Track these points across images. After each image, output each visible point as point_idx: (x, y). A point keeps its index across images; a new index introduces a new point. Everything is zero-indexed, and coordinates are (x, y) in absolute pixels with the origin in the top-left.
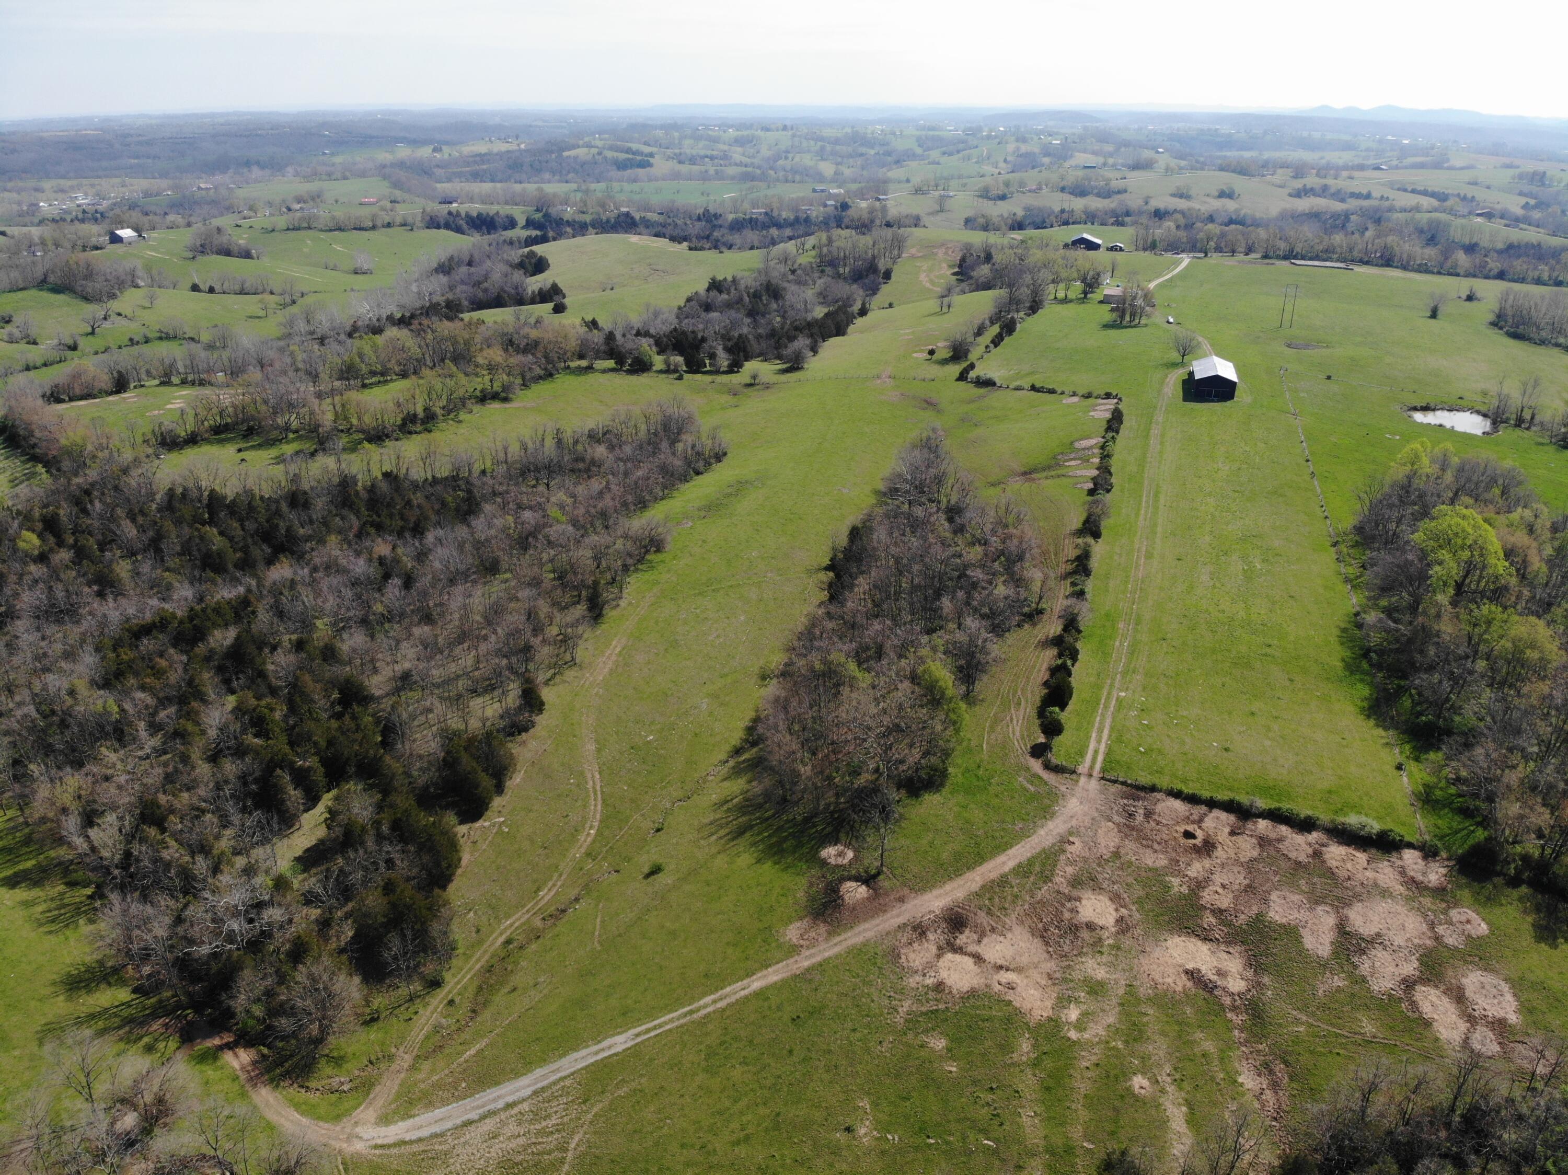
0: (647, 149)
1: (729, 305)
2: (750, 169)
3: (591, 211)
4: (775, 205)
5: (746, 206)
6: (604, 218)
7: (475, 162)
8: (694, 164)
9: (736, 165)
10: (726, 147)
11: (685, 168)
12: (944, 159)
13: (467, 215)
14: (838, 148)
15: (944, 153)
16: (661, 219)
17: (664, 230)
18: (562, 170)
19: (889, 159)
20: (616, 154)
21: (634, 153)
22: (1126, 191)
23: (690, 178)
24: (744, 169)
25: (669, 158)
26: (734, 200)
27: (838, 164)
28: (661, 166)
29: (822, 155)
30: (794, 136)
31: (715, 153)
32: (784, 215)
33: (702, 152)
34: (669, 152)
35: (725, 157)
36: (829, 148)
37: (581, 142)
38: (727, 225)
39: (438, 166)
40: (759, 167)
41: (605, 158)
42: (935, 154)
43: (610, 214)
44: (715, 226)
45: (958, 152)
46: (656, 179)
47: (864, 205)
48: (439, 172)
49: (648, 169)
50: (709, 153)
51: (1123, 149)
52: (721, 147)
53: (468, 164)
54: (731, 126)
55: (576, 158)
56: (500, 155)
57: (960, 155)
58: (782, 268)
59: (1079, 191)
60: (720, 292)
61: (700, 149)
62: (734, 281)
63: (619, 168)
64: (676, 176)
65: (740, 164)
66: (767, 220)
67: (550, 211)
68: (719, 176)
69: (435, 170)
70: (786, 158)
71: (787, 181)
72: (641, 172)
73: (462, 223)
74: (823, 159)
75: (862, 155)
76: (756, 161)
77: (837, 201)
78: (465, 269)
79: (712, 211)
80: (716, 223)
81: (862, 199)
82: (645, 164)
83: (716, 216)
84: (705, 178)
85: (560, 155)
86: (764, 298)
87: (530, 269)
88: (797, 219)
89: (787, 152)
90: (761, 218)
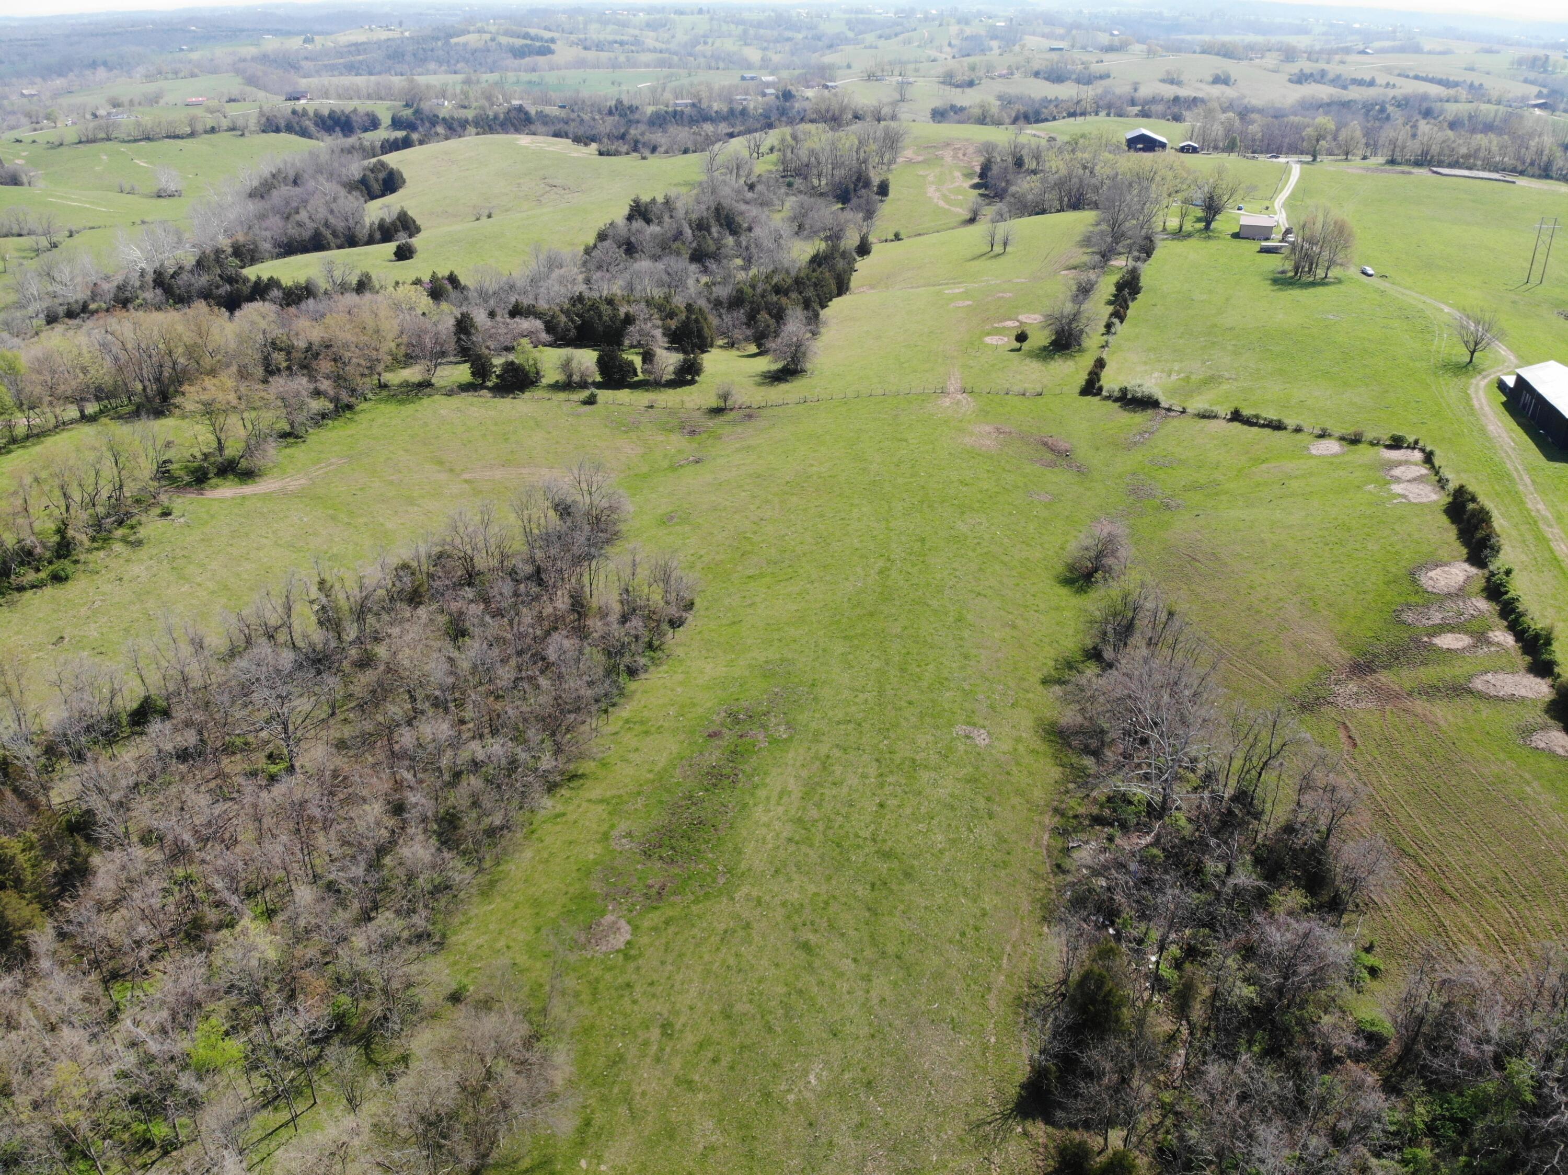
0: (547, 35)
2: (667, 55)
3: (474, 104)
4: (704, 95)
5: (668, 96)
6: (491, 114)
7: (350, 52)
8: (602, 50)
9: (649, 50)
10: (637, 32)
11: (591, 55)
12: (881, 43)
13: (316, 114)
14: (762, 31)
15: (880, 37)
16: (562, 113)
17: (566, 128)
18: (448, 61)
19: (820, 44)
20: (511, 40)
21: (532, 39)
22: (1108, 76)
23: (596, 65)
24: (660, 55)
25: (572, 44)
26: (653, 90)
27: (765, 49)
28: (564, 53)
29: (745, 40)
30: (712, 19)
31: (625, 38)
32: (716, 106)
33: (611, 38)
34: (573, 37)
35: (637, 42)
36: (752, 32)
37: (472, 28)
38: (645, 119)
39: (306, 58)
40: (676, 53)
41: (500, 44)
42: (870, 38)
43: (500, 108)
44: (630, 121)
45: (896, 35)
46: (559, 68)
47: (810, 93)
48: (307, 65)
49: (549, 56)
50: (618, 38)
51: (1074, 32)
52: (631, 31)
53: (340, 55)
54: (642, 10)
55: (465, 45)
56: (379, 44)
57: (901, 37)
58: (734, 182)
59: (1056, 77)
60: (648, 221)
61: (607, 34)
62: (667, 202)
63: (515, 56)
64: (581, 64)
65: (654, 50)
66: (694, 112)
67: (422, 105)
68: (632, 64)
69: (303, 63)
70: (705, 43)
71: (710, 68)
72: (541, 60)
73: (308, 124)
74: (746, 44)
75: (789, 39)
76: (673, 46)
77: (777, 90)
78: (285, 190)
79: (626, 103)
80: (631, 117)
81: (808, 87)
82: (545, 51)
83: (632, 109)
84: (614, 65)
85: (447, 43)
86: (715, 230)
87: (376, 187)
88: (732, 112)
89: (705, 36)
90: (688, 110)
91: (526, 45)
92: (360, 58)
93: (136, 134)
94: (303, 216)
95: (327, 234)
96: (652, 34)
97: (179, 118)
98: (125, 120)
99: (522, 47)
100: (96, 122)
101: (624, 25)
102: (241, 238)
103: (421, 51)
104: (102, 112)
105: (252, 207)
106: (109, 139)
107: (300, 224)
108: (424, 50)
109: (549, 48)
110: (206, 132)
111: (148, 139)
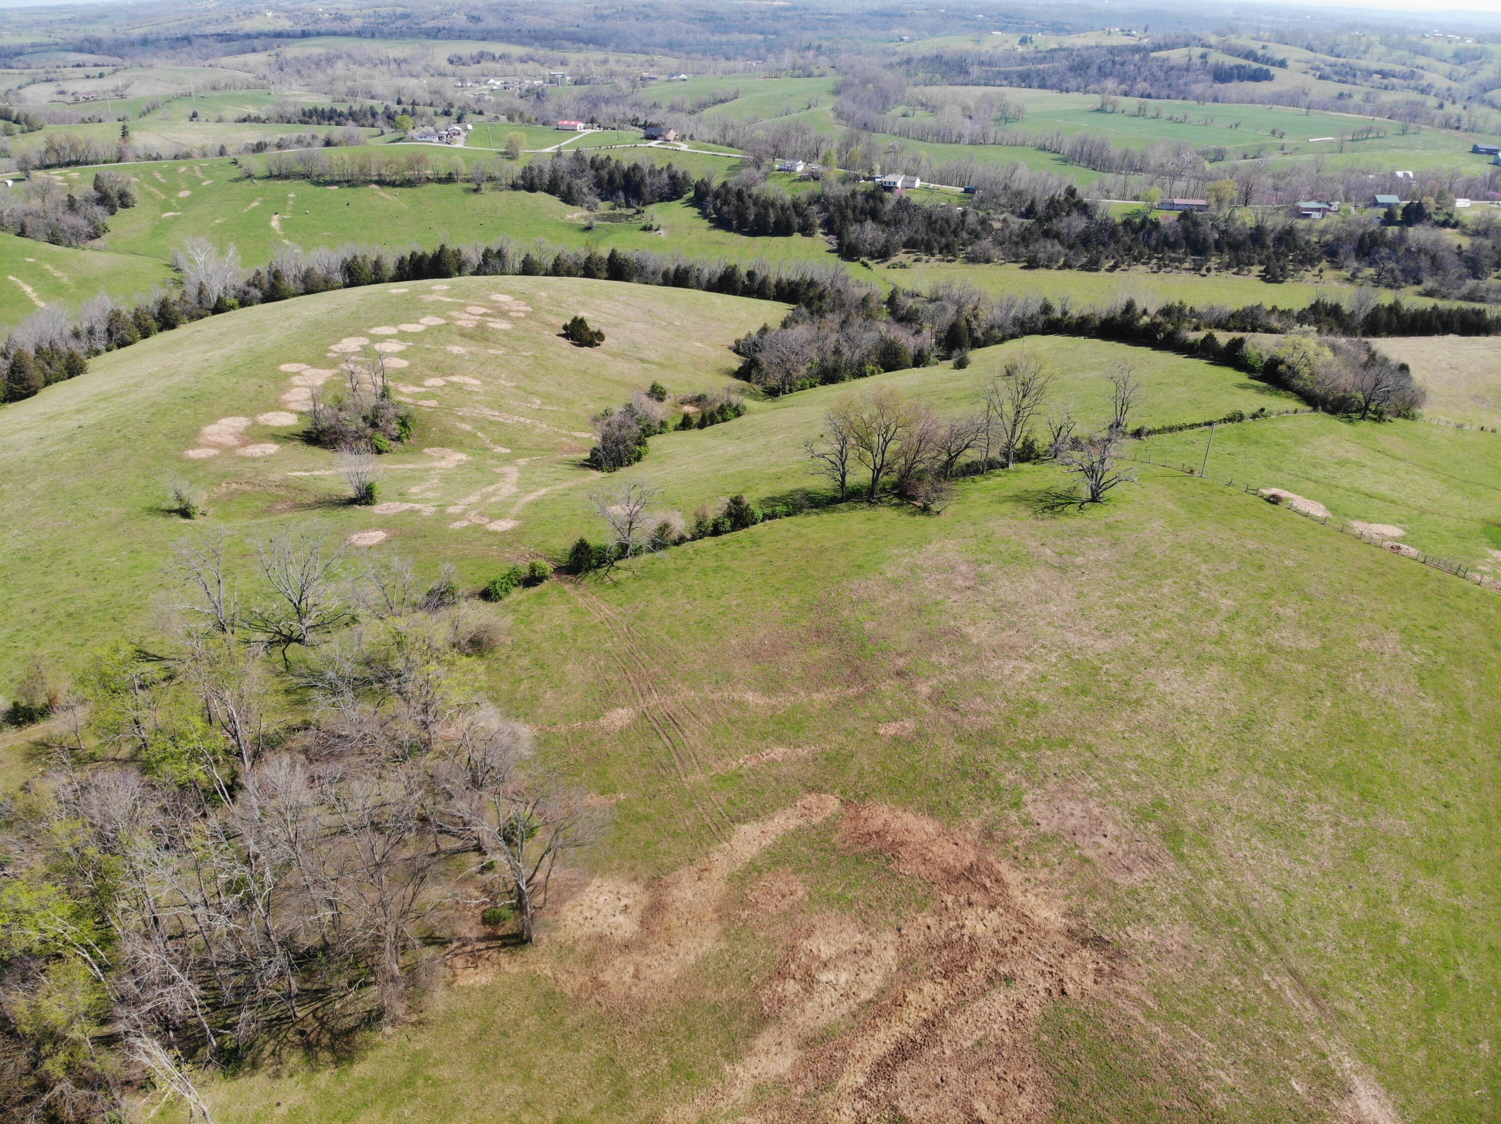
91: (1239, 68)
92: (1041, 67)
99: (1231, 68)
103: (1109, 64)
108: (1114, 62)
109: (1267, 71)
110: (440, 181)
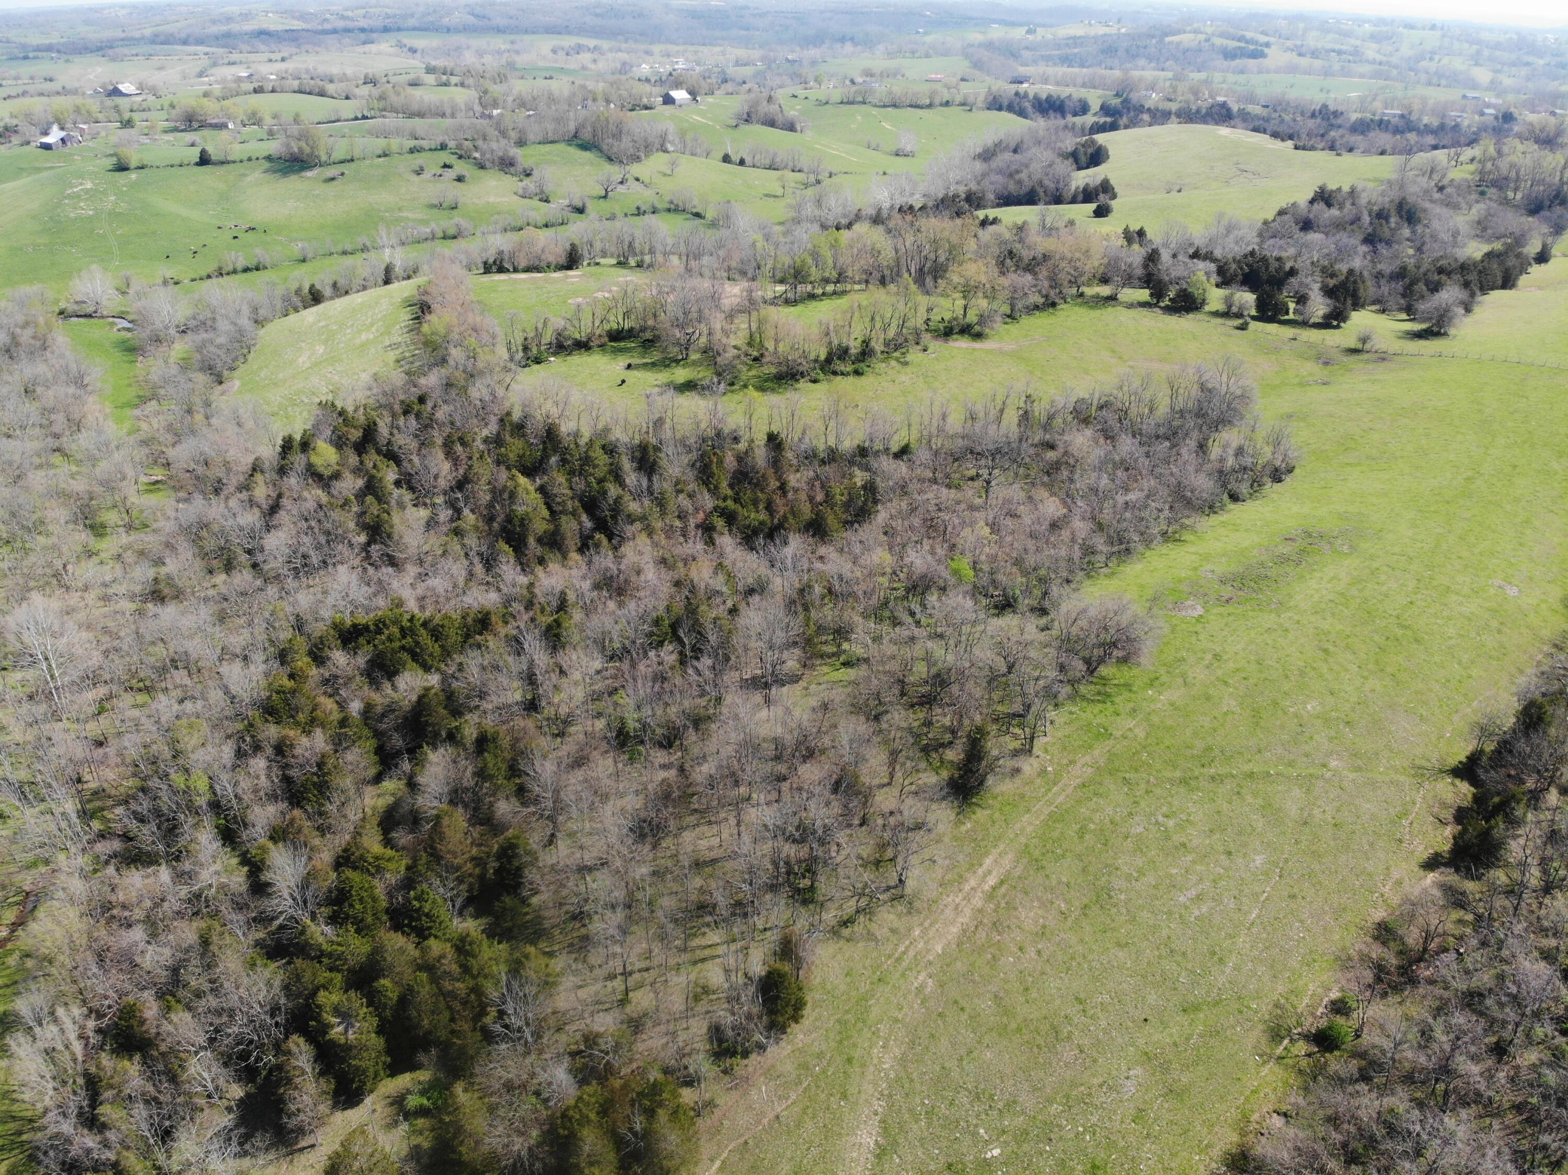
0: (1263, 39)
1: (1339, 226)
2: (1385, 68)
3: (1181, 98)
5: (1377, 104)
6: (1194, 108)
7: (1067, 45)
8: (1317, 58)
9: (1368, 61)
10: (1358, 43)
11: (1304, 62)
14: (1498, 53)
16: (1265, 111)
17: (1265, 125)
18: (1159, 58)
20: (1225, 42)
21: (1247, 42)
23: (1308, 72)
24: (1378, 67)
25: (1288, 49)
26: (1362, 100)
27: (1497, 71)
28: (1276, 56)
29: (1476, 60)
30: (1444, 36)
31: (1344, 48)
32: (1426, 120)
33: (1329, 46)
34: (1289, 43)
35: (1356, 52)
36: (1487, 52)
37: (1189, 28)
38: (1349, 124)
39: (1027, 48)
40: (1396, 67)
41: (1213, 45)
43: (1203, 104)
44: (1332, 125)
46: (1268, 72)
48: (1026, 54)
49: (1260, 60)
50: (1337, 47)
52: (1353, 41)
53: (1058, 46)
54: (1369, 21)
55: (1179, 44)
56: (1096, 38)
58: (1423, 181)
61: (1326, 42)
62: (1352, 192)
63: (1226, 58)
64: (1292, 69)
65: (1374, 62)
66: (1401, 123)
67: (1131, 96)
68: (1346, 74)
69: (1023, 52)
70: (1431, 59)
71: (1429, 84)
72: (1251, 62)
74: (1476, 65)
76: (1394, 60)
78: (1008, 156)
79: (1332, 108)
80: (1334, 122)
81: (1533, 112)
82: (1257, 55)
83: (1336, 114)
84: (1327, 73)
85: (1161, 41)
86: (1393, 220)
87: (1083, 160)
88: (1442, 127)
89: (1433, 53)
90: (1395, 121)
93: (887, 101)
94: (1023, 176)
95: (1040, 191)
96: (1374, 46)
97: (922, 91)
98: (880, 89)
100: (854, 88)
101: (1346, 34)
102: (974, 187)
104: (859, 80)
105: (979, 166)
106: (864, 103)
107: (1020, 182)
111: (895, 106)
